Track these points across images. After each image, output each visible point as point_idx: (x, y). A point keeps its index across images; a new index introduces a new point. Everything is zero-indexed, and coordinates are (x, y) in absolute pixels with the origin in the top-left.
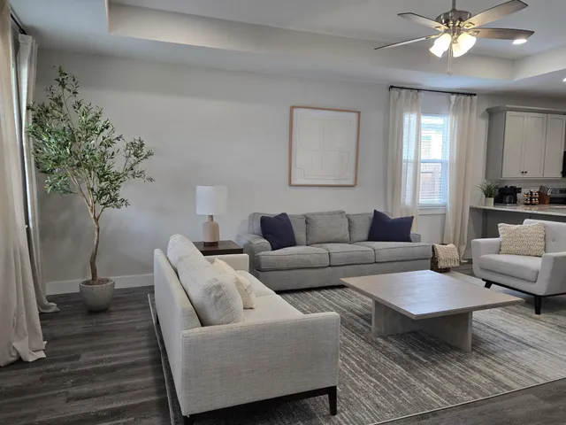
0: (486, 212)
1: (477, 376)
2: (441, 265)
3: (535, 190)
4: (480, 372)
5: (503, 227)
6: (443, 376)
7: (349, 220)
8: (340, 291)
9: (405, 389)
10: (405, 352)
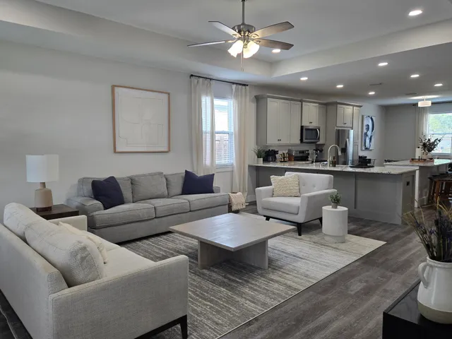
0: (258, 168)
1: (276, 285)
2: (234, 208)
3: (286, 152)
4: (277, 282)
5: (273, 178)
6: (256, 290)
7: (166, 179)
8: (165, 237)
9: (232, 305)
10: (225, 277)
